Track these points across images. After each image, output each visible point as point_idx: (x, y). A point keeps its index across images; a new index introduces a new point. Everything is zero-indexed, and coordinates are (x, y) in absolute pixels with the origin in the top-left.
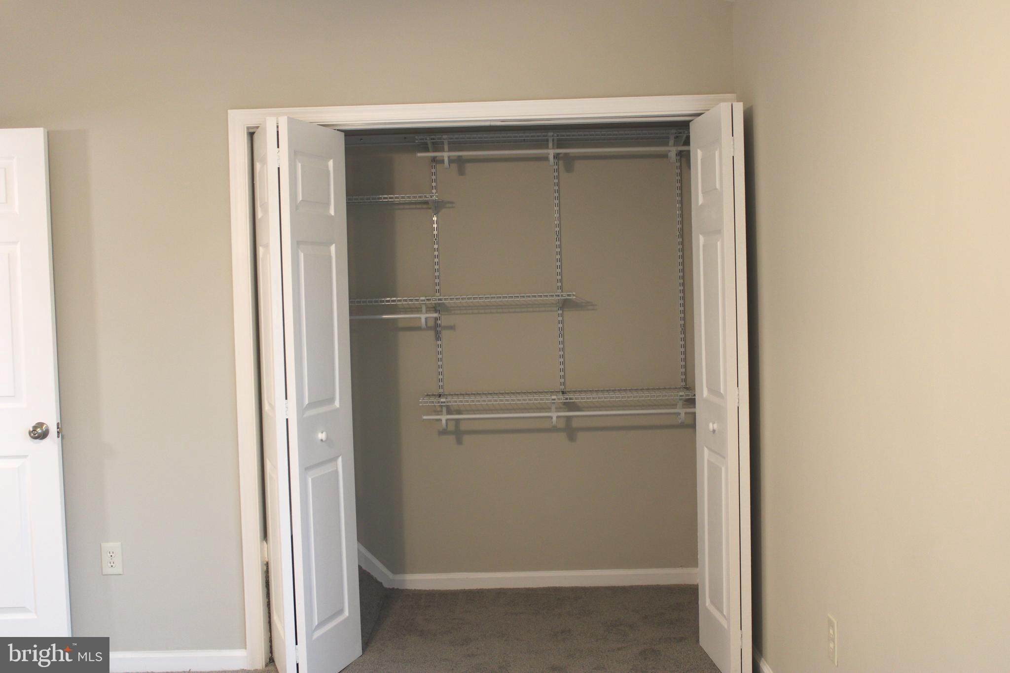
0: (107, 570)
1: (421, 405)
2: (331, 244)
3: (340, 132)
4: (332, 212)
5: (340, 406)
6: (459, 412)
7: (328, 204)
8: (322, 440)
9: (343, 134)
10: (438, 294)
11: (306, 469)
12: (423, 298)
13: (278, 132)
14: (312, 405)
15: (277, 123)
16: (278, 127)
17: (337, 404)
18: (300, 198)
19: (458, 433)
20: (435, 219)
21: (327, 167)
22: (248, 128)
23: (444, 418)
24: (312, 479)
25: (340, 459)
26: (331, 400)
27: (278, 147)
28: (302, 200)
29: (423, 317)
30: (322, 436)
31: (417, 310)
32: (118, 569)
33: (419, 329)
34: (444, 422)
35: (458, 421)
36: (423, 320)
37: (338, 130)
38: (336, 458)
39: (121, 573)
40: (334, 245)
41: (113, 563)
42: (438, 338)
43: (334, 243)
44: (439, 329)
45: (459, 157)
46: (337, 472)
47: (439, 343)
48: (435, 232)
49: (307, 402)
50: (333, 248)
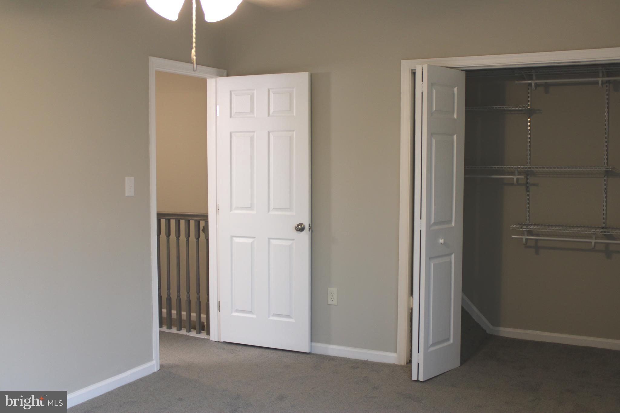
0: (330, 302)
1: (511, 229)
2: (454, 134)
3: (463, 71)
4: (455, 117)
5: (455, 225)
6: (538, 235)
7: (453, 112)
8: (441, 243)
9: (465, 72)
10: (529, 164)
11: (430, 258)
12: (516, 167)
13: (422, 72)
14: (436, 223)
15: (422, 68)
16: (422, 69)
17: (453, 224)
18: (434, 109)
19: (537, 247)
20: (529, 120)
21: (453, 91)
22: (412, 70)
23: (524, 238)
24: (434, 264)
25: (453, 256)
26: (450, 222)
27: (422, 81)
28: (435, 110)
29: (515, 178)
30: (441, 241)
31: (513, 173)
32: (335, 302)
33: (512, 184)
34: (524, 240)
35: (537, 240)
36: (515, 180)
37: (462, 70)
38: (451, 254)
39: (336, 304)
40: (455, 135)
41: (333, 299)
42: (527, 191)
43: (455, 134)
44: (528, 185)
45: (546, 83)
46: (451, 262)
47: (528, 193)
48: (529, 128)
49: (433, 221)
50: (455, 137)
